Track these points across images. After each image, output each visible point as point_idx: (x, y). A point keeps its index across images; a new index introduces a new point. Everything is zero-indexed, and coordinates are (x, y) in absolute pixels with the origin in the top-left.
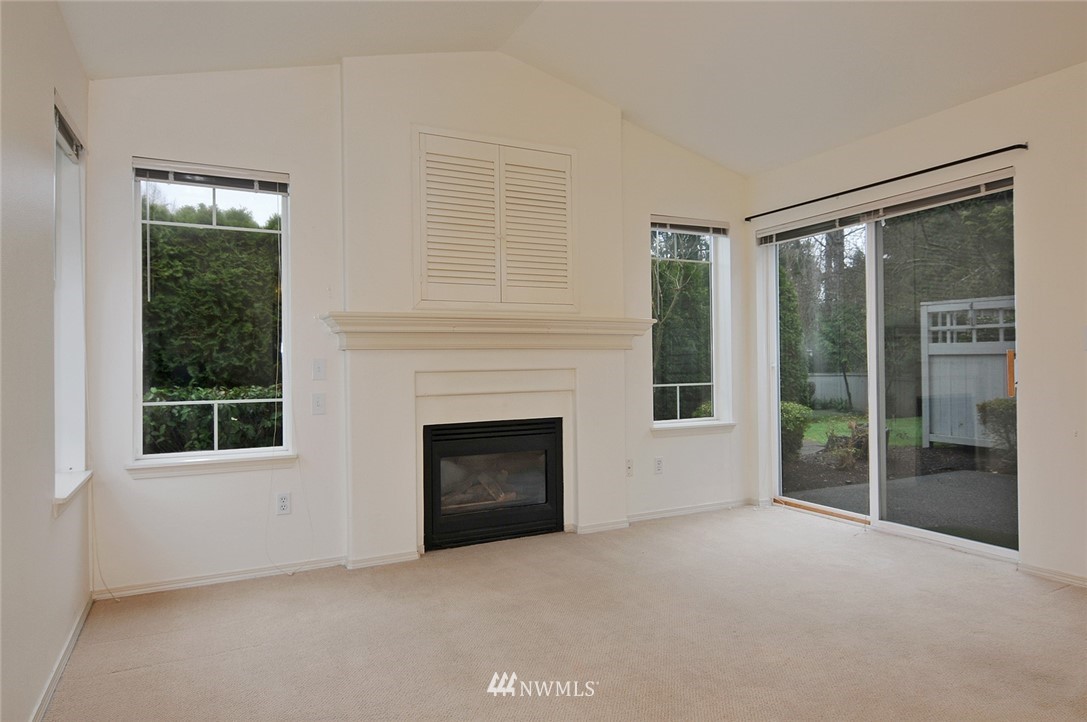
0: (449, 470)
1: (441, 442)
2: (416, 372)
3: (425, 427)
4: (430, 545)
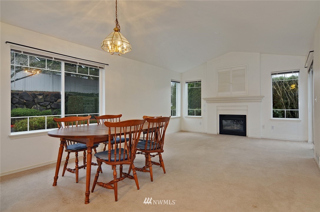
0: (224, 122)
2: (217, 106)
3: (220, 115)
4: (220, 133)
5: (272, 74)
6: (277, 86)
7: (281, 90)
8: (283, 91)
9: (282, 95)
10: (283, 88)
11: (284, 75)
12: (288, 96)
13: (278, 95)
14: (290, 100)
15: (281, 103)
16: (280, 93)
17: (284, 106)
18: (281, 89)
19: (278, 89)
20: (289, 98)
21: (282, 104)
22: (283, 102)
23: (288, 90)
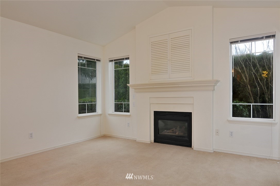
0: (160, 123)
1: (158, 116)
2: (150, 98)
3: (154, 111)
4: (155, 141)
5: (232, 43)
6: (243, 68)
7: (247, 74)
8: (250, 75)
9: (250, 81)
10: (250, 70)
11: (250, 43)
12: (258, 83)
13: (244, 81)
14: (261, 88)
15: (248, 92)
16: (246, 79)
17: (252, 98)
18: (247, 72)
19: (244, 72)
20: (259, 84)
21: (250, 94)
22: (250, 92)
23: (258, 73)
